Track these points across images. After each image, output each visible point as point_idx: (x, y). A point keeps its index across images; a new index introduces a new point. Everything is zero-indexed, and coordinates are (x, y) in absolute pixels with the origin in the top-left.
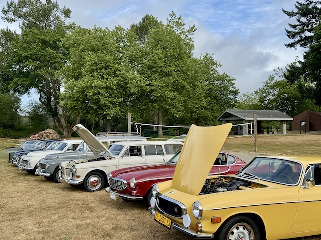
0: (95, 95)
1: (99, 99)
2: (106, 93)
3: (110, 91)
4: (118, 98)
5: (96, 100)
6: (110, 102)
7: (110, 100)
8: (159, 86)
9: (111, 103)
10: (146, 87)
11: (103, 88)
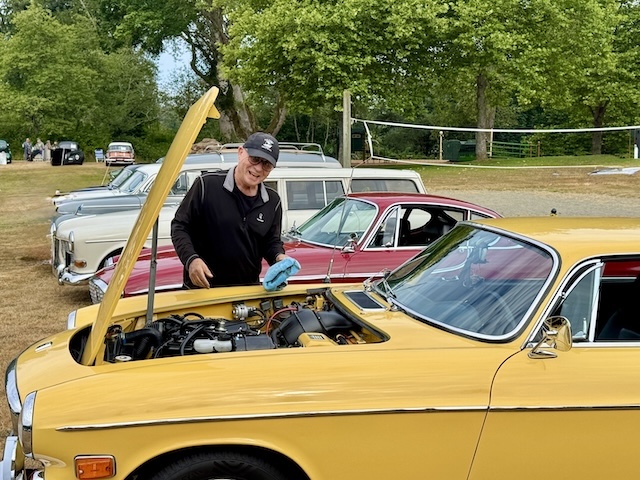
0: (302, 47)
1: (313, 58)
2: (332, 42)
3: (342, 36)
4: (364, 55)
5: (305, 61)
6: (341, 65)
7: (342, 59)
8: (475, 17)
9: (344, 67)
10: (438, 20)
11: (323, 28)
